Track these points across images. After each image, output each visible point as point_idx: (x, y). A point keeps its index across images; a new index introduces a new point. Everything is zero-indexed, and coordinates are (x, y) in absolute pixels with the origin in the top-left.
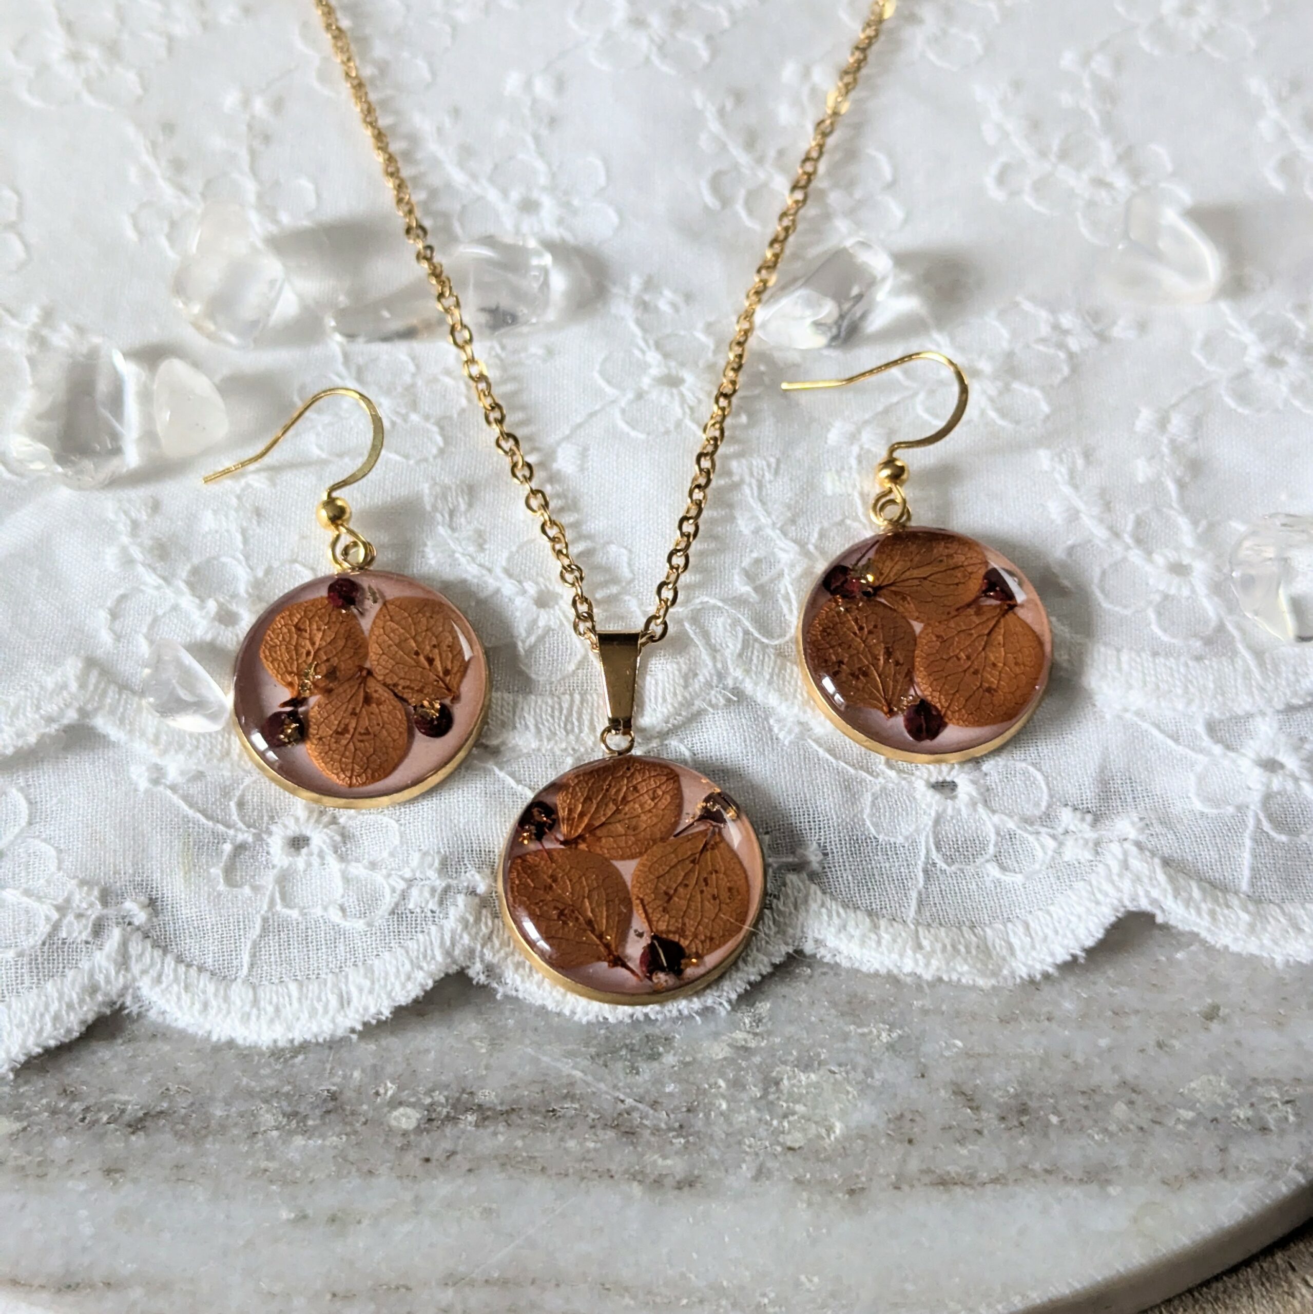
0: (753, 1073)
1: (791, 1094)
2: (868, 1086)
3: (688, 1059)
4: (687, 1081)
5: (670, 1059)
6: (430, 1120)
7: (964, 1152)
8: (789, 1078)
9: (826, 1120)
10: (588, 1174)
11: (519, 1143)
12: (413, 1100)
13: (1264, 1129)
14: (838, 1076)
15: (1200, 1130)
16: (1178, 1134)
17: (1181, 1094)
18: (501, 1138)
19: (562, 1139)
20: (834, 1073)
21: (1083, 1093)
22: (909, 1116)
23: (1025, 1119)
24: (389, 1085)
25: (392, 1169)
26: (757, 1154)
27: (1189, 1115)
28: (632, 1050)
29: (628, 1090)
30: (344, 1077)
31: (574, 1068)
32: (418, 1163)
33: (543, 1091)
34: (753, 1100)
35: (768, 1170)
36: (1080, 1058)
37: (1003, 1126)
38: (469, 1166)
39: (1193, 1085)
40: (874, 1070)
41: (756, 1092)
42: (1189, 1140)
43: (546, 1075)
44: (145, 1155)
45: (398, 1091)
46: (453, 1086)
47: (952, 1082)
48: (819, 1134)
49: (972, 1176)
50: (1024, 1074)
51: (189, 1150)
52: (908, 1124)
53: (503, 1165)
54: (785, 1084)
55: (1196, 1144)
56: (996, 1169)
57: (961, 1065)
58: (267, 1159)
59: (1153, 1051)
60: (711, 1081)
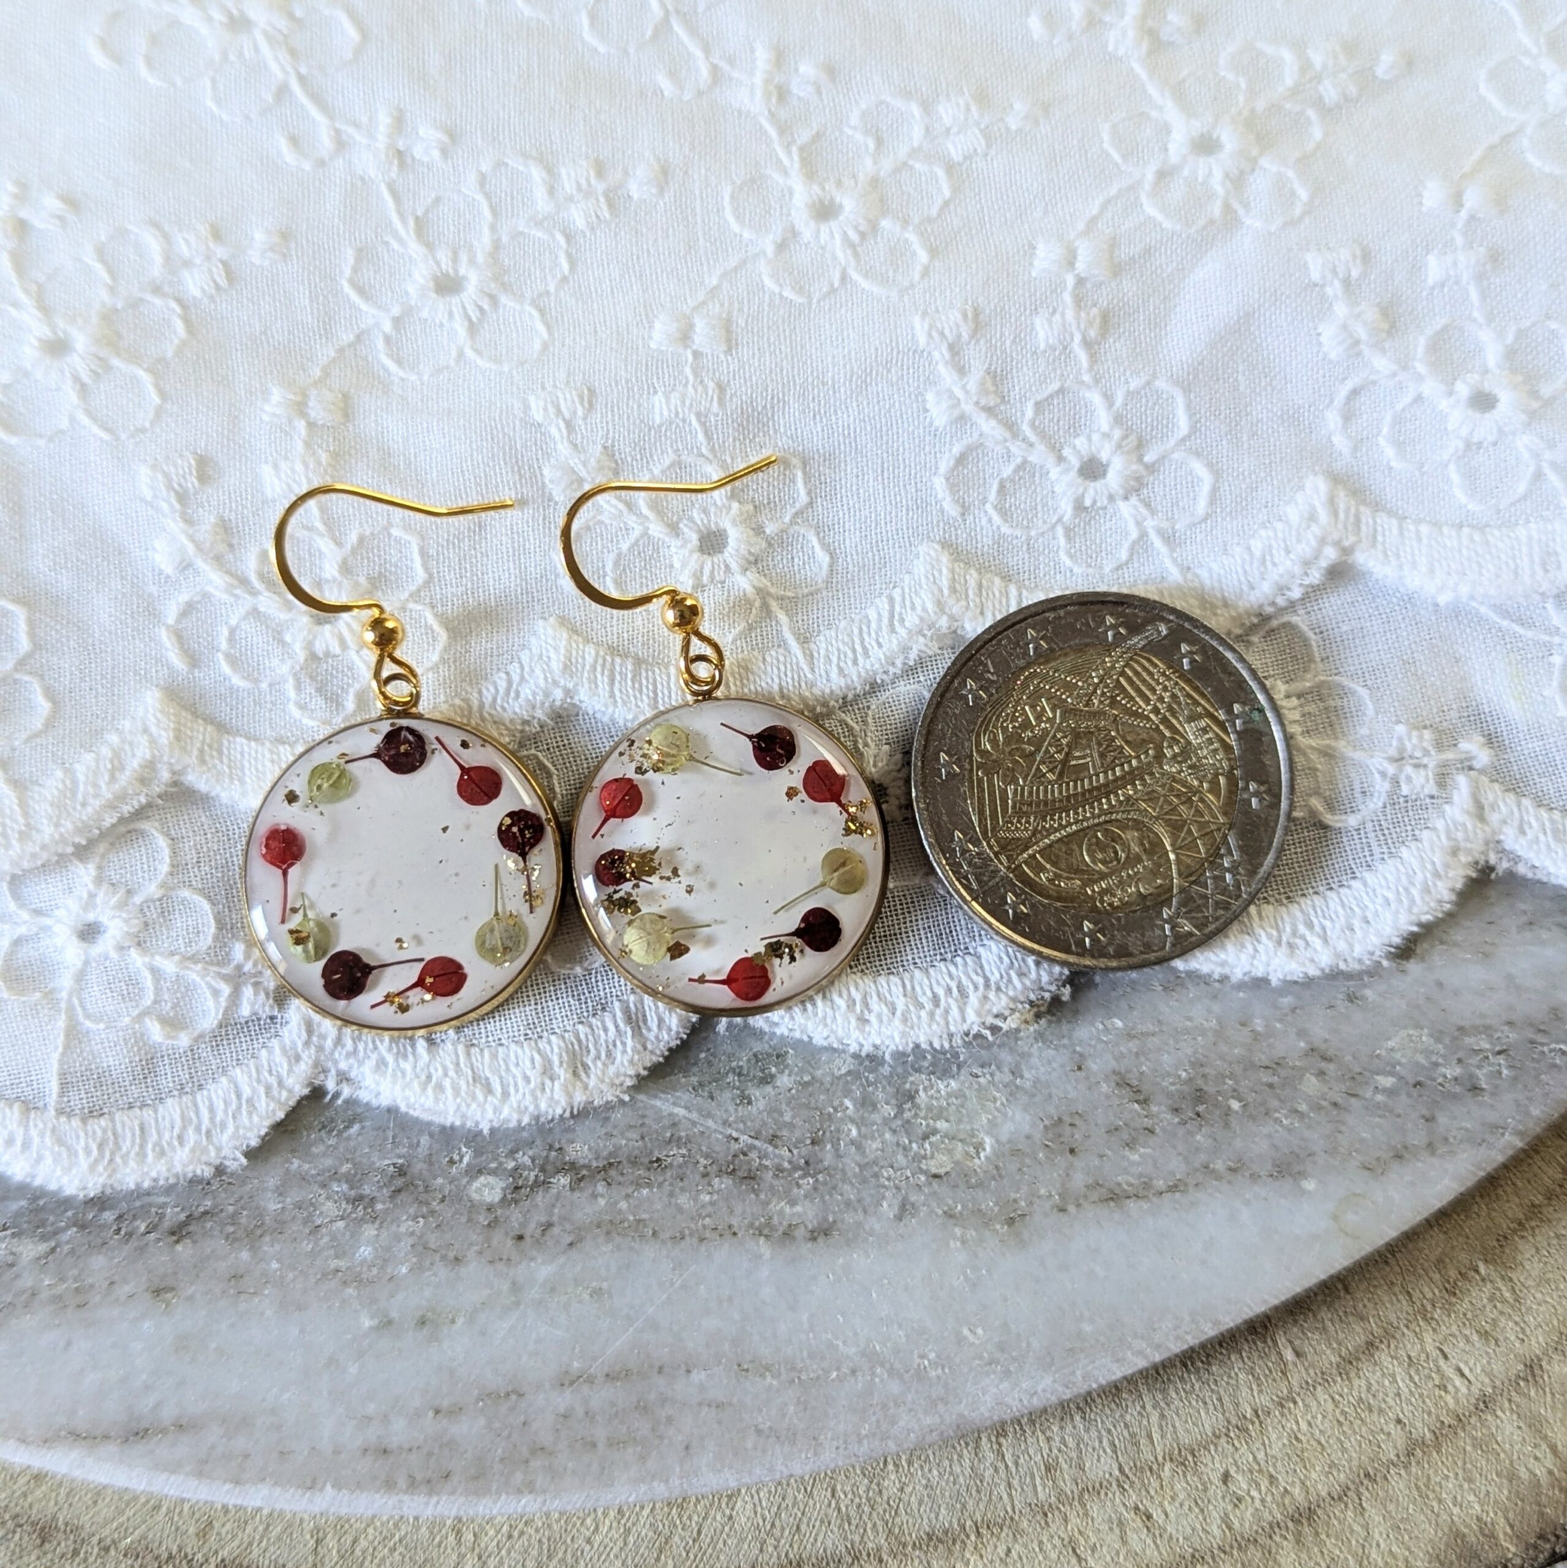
0: (884, 1088)
1: (930, 1108)
2: (1017, 1087)
3: (807, 1078)
4: (807, 1106)
5: (784, 1081)
6: (517, 1188)
7: (1135, 1157)
8: (925, 1089)
9: (973, 1136)
10: (708, 1234)
11: (623, 1205)
12: (493, 1165)
13: (1475, 1089)
14: (982, 1080)
15: (1403, 1098)
16: (1378, 1106)
17: (1378, 1056)
18: (602, 1202)
19: (671, 1194)
20: (977, 1076)
21: (1267, 1067)
22: (1067, 1119)
23: (1201, 1108)
24: (464, 1150)
25: (480, 1253)
26: (898, 1188)
27: (1387, 1082)
28: (740, 1075)
29: (741, 1126)
30: (411, 1146)
31: (675, 1104)
32: (510, 1243)
33: (642, 1138)
34: (886, 1121)
35: (913, 1205)
36: (1259, 1025)
37: (1177, 1120)
38: (569, 1240)
39: (1391, 1044)
40: (1023, 1067)
41: (889, 1111)
42: (1391, 1111)
43: (644, 1116)
44: (195, 1266)
45: (475, 1157)
46: (538, 1142)
47: (1114, 1072)
48: (967, 1153)
49: (1147, 1186)
50: (1195, 1052)
51: (245, 1255)
52: (1068, 1130)
53: (608, 1233)
54: (922, 1097)
55: (1399, 1116)
56: (1173, 1173)
57: (1122, 1049)
58: (337, 1257)
59: (1342, 1006)
60: (836, 1103)
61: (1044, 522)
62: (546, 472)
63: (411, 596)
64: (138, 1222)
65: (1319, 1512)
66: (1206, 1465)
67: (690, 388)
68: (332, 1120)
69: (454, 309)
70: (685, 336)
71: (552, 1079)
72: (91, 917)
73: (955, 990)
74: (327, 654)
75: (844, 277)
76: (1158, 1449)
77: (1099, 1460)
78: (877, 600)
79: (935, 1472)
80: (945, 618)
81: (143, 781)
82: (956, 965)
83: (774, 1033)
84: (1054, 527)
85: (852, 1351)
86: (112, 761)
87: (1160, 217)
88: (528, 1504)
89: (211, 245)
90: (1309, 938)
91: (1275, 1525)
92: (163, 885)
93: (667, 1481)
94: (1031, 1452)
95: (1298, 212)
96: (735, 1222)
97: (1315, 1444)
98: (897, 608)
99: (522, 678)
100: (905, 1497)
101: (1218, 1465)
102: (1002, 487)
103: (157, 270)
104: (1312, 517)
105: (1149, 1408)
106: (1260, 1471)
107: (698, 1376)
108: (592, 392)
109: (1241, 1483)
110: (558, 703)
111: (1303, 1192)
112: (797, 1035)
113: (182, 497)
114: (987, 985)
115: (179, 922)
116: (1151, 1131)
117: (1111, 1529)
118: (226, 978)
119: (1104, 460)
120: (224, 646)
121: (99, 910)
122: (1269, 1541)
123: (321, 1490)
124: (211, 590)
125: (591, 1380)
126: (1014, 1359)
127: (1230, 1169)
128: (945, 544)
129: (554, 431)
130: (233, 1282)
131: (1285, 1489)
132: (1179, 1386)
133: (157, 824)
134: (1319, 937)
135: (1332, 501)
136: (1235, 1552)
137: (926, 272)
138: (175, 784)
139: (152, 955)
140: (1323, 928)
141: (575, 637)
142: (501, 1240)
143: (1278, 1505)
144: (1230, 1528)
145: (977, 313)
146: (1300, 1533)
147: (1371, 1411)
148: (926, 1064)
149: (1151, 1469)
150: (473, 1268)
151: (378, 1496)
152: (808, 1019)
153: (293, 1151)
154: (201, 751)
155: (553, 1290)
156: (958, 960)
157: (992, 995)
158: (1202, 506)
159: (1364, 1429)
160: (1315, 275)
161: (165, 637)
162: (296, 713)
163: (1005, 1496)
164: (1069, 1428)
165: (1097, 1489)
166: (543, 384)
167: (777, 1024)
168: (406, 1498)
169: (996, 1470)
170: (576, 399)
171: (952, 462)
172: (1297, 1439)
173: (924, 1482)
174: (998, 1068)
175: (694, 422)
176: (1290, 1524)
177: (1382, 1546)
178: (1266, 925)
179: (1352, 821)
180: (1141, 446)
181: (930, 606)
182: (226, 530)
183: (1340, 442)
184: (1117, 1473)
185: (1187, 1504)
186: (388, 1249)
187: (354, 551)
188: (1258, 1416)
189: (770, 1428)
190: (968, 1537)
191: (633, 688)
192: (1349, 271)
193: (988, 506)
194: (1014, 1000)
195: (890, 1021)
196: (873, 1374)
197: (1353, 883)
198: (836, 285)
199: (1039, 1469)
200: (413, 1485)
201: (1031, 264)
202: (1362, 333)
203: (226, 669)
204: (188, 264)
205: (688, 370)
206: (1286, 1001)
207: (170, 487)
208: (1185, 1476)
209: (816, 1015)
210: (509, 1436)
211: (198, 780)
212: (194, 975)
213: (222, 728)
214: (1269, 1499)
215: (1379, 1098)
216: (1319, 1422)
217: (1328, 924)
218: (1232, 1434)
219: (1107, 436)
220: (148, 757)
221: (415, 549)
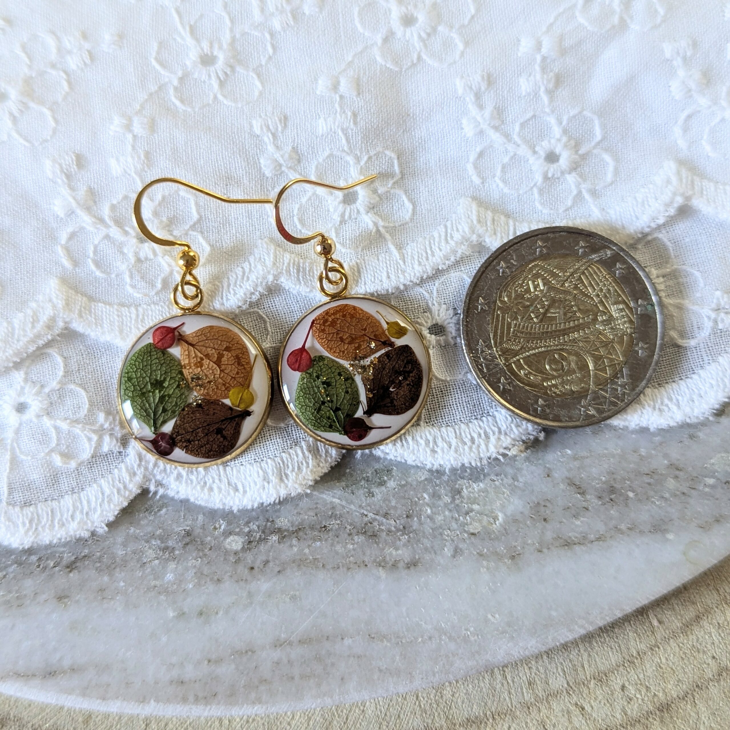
0: (444, 487)
1: (469, 498)
2: (515, 486)
3: (403, 483)
4: (404, 498)
5: (392, 484)
6: (250, 542)
7: (578, 523)
8: (467, 488)
9: (492, 512)
10: (351, 566)
11: (307, 551)
12: (237, 530)
14: (496, 483)
15: (720, 490)
16: (706, 494)
17: (706, 468)
18: (295, 549)
19: (332, 545)
20: (494, 481)
21: (647, 474)
22: (543, 503)
23: (613, 496)
24: (222, 522)
25: (231, 577)
26: (453, 540)
27: (711, 481)
28: (368, 481)
29: (369, 508)
30: (193, 520)
31: (333, 497)
32: (246, 571)
33: (316, 515)
34: (446, 505)
35: (461, 550)
36: (643, 452)
37: (600, 503)
38: (278, 569)
39: (712, 461)
40: (518, 475)
41: (448, 499)
42: (713, 497)
43: (317, 503)
44: (80, 585)
45: (227, 526)
46: (261, 518)
47: (567, 478)
48: (489, 521)
49: (585, 538)
50: (610, 467)
51: (106, 578)
52: (542, 509)
53: (299, 566)
54: (465, 492)
55: (717, 499)
56: (598, 531)
57: (571, 466)
58: (155, 579)
59: (687, 442)
60: (419, 496)
61: (527, 186)
62: (262, 161)
63: (191, 227)
64: (49, 561)
65: (673, 705)
66: (613, 681)
67: (338, 115)
68: (152, 506)
69: (212, 74)
70: (335, 87)
71: (268, 483)
72: (22, 400)
73: (483, 435)
74: (146, 259)
75: (419, 58)
76: (587, 673)
77: (556, 679)
78: (438, 227)
79: (470, 686)
80: (475, 236)
81: (49, 327)
82: (483, 421)
83: (386, 459)
84: (532, 188)
85: (429, 627)
86: (32, 317)
87: (586, 24)
88: (258, 710)
89: (82, 42)
90: (670, 406)
91: (649, 713)
92: (60, 382)
93: (332, 697)
94: (521, 675)
95: (659, 20)
96: (366, 559)
97: (670, 670)
98: (449, 231)
99: (250, 269)
100: (455, 700)
101: (619, 681)
102: (504, 167)
103: (53, 56)
104: (668, 182)
105: (582, 651)
106: (641, 684)
107: (348, 641)
108: (286, 118)
109: (631, 690)
110: (270, 283)
111: (668, 540)
112: (399, 459)
113: (69, 176)
114: (500, 432)
115: (69, 402)
116: (587, 509)
117: (563, 715)
118: (94, 431)
119: (558, 153)
120: (91, 255)
121: (26, 395)
122: (646, 721)
123: (149, 702)
124: (85, 225)
125: (291, 644)
126: (515, 630)
127: (629, 529)
128: (474, 198)
129: (266, 139)
130: (100, 593)
131: (655, 694)
132: (598, 639)
133: (56, 350)
134: (675, 404)
135: (678, 173)
136: (629, 727)
137: (462, 54)
138: (66, 328)
139: (55, 420)
140: (678, 400)
141: (279, 249)
142: (242, 570)
143: (651, 702)
144: (626, 714)
145: (489, 76)
146: (662, 717)
147: (699, 652)
148: (467, 474)
149: (584, 684)
150: (227, 585)
151: (178, 706)
152: (404, 451)
153: (131, 523)
154: (80, 311)
155: (269, 596)
156: (484, 418)
157: (502, 437)
158: (609, 177)
159: (695, 662)
160: (668, 54)
161: (60, 250)
162: (130, 290)
163: (507, 698)
164: (540, 662)
165: (555, 694)
166: (260, 114)
167: (388, 454)
168: (194, 707)
169: (502, 685)
170: (278, 122)
171: (476, 155)
172: (660, 667)
173: (465, 691)
174: (505, 476)
175: (340, 133)
176: (657, 712)
177: (706, 723)
178: (647, 399)
179: (692, 343)
180: (577, 146)
181: (467, 230)
182: (92, 193)
183: (682, 144)
184: (566, 685)
185: (603, 702)
186: (183, 574)
187: (160, 204)
188: (639, 655)
189: (386, 668)
190: (488, 720)
191: (310, 276)
192: (686, 52)
193: (496, 179)
194: (514, 440)
195: (448, 451)
196: (441, 639)
197: (693, 376)
198: (415, 62)
199: (525, 684)
200: (197, 700)
201: (518, 50)
202: (693, 86)
203: (93, 267)
204: (69, 52)
205: (337, 106)
206: (657, 439)
207: (62, 171)
208: (602, 687)
209: (409, 448)
210: (248, 674)
211: (78, 326)
212: (77, 430)
213: (91, 299)
214: (646, 699)
215: (707, 490)
216: (671, 658)
217: (680, 398)
218: (626, 665)
219: (559, 140)
220: (52, 314)
221: (193, 203)
